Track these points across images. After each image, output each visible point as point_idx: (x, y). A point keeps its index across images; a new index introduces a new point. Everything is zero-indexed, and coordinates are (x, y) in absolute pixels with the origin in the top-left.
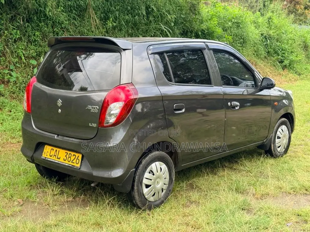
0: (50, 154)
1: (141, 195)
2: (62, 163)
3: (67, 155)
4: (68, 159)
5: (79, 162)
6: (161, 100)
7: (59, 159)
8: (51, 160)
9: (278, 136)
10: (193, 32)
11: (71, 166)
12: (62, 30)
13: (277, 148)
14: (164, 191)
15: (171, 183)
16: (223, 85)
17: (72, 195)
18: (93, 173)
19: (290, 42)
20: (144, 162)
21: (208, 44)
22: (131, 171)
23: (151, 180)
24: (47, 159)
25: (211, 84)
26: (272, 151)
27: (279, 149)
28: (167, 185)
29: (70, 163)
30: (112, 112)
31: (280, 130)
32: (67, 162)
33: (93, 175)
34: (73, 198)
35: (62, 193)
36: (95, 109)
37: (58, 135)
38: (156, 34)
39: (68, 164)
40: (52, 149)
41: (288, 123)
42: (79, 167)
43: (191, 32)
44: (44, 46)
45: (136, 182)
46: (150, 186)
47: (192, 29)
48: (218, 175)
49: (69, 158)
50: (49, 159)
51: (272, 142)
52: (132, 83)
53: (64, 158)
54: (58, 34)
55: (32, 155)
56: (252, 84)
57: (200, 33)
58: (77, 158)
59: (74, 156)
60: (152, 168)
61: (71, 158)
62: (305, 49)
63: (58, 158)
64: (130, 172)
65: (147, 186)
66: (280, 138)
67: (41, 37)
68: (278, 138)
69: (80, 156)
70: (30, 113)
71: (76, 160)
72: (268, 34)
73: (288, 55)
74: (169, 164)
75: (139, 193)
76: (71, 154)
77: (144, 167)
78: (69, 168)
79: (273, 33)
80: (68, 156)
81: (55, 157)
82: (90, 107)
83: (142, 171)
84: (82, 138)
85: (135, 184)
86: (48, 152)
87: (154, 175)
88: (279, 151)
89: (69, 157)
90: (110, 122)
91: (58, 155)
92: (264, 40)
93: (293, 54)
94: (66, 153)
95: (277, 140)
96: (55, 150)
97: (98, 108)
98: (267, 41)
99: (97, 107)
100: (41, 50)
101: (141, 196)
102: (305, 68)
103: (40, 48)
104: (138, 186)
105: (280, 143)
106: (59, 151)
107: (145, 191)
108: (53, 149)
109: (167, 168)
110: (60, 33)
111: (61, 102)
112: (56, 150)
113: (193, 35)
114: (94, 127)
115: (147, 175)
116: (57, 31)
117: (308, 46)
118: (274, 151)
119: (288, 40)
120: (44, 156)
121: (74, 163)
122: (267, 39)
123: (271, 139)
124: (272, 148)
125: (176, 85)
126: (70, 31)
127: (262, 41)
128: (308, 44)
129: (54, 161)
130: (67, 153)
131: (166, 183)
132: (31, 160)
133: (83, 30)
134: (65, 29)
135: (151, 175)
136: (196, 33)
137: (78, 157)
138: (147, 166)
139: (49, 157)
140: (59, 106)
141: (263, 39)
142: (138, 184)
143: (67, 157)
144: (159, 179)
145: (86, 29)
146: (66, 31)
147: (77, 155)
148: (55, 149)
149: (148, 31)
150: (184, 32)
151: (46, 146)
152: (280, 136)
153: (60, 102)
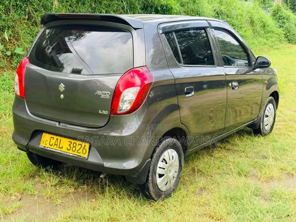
0: (50, 142)
1: (155, 185)
2: (65, 153)
3: (70, 144)
4: (72, 148)
5: (86, 152)
6: (174, 84)
7: (62, 148)
8: (51, 149)
9: (266, 114)
10: (153, 7)
11: (77, 156)
12: (25, 3)
13: (265, 126)
14: (175, 179)
15: (181, 170)
16: (224, 65)
17: (73, 185)
18: (103, 164)
19: (239, 17)
20: (158, 151)
21: (211, 22)
22: (147, 161)
23: (164, 169)
24: (46, 148)
25: (214, 65)
26: (261, 130)
27: (266, 128)
28: (178, 173)
29: (75, 153)
30: (125, 99)
31: (267, 108)
32: (71, 151)
33: (104, 166)
34: (75, 189)
35: (61, 183)
36: (107, 95)
37: (60, 123)
38: (118, 9)
39: (73, 154)
40: (51, 137)
41: (274, 101)
42: (87, 158)
43: (152, 7)
44: (7, 20)
45: (150, 173)
46: (163, 175)
47: (152, 4)
48: (214, 157)
49: (74, 148)
50: (48, 149)
51: (262, 121)
52: (146, 66)
53: (67, 148)
54: (22, 7)
55: (26, 144)
56: (245, 63)
57: (159, 9)
58: (84, 148)
59: (80, 146)
60: (164, 156)
61: (76, 147)
62: (251, 24)
63: (59, 147)
64: (146, 163)
65: (161, 176)
66: (268, 116)
67: (4, 11)
68: (266, 117)
69: (87, 145)
70: (23, 98)
71: (83, 150)
72: (219, 10)
73: (238, 30)
74: (179, 151)
75: (154, 183)
76: (76, 143)
77: (159, 156)
78: (74, 158)
79: (224, 8)
80: (72, 145)
81: (56, 146)
82: (99, 92)
83: (156, 160)
84: (91, 127)
85: (150, 174)
86: (47, 140)
87: (166, 163)
88: (266, 129)
89: (74, 146)
90: (123, 109)
91: (60, 144)
92: (216, 16)
93: (242, 29)
94: (69, 142)
95: (265, 119)
96: (55, 139)
97: (110, 93)
98: (219, 16)
99: (108, 92)
100: (4, 25)
101: (155, 187)
102: (252, 43)
103: (3, 22)
104: (152, 177)
105: (267, 122)
106: (61, 140)
107: (159, 180)
108: (53, 138)
109: (177, 155)
110: (24, 7)
111: (64, 86)
112: (57, 139)
113: (154, 10)
114: (105, 114)
115: (160, 164)
116: (20, 5)
117: (254, 21)
118: (263, 130)
119: (237, 16)
120: (42, 145)
121: (80, 153)
122: (218, 15)
123: (261, 118)
124: (261, 126)
125: (185, 66)
126: (33, 4)
127: (215, 16)
128: (254, 20)
129: (55, 150)
130: (71, 142)
131: (177, 171)
132: (26, 150)
133: (47, 3)
134: (29, 2)
135: (164, 163)
136: (156, 9)
137: (85, 146)
138: (161, 154)
139: (48, 146)
140: (62, 91)
141: (216, 14)
142: (153, 174)
143: (71, 147)
144: (171, 167)
145: (50, 2)
146: (29, 4)
147: (83, 144)
148: (55, 137)
149: (111, 5)
150: (144, 6)
151: (44, 134)
152: (268, 114)
153: (62, 87)
